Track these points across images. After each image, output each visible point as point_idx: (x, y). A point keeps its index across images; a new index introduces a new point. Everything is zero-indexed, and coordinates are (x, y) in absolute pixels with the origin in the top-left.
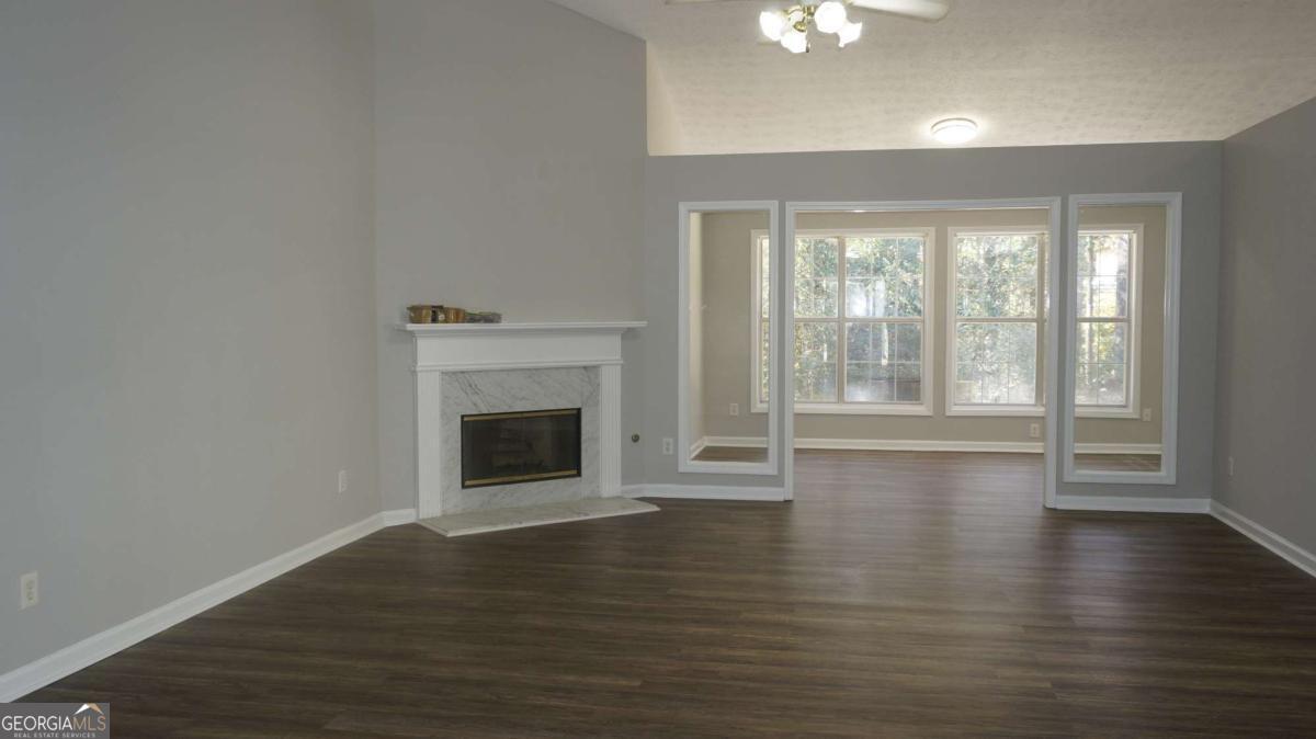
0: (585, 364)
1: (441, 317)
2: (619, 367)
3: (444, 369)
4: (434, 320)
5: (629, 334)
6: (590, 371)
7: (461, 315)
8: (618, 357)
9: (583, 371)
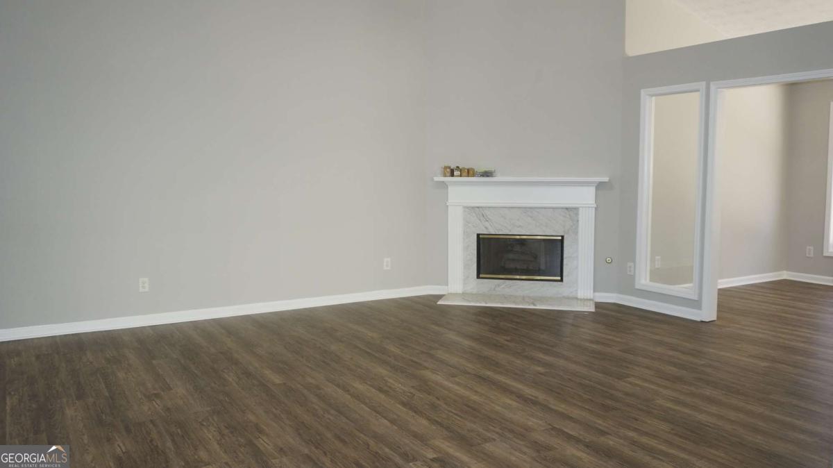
0: (567, 206)
1: (456, 173)
2: (594, 209)
3: (465, 205)
4: (452, 175)
5: (600, 186)
6: (572, 212)
7: (471, 172)
8: (594, 202)
9: (566, 211)
